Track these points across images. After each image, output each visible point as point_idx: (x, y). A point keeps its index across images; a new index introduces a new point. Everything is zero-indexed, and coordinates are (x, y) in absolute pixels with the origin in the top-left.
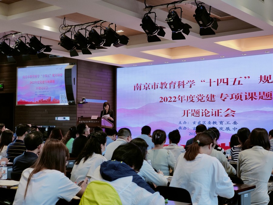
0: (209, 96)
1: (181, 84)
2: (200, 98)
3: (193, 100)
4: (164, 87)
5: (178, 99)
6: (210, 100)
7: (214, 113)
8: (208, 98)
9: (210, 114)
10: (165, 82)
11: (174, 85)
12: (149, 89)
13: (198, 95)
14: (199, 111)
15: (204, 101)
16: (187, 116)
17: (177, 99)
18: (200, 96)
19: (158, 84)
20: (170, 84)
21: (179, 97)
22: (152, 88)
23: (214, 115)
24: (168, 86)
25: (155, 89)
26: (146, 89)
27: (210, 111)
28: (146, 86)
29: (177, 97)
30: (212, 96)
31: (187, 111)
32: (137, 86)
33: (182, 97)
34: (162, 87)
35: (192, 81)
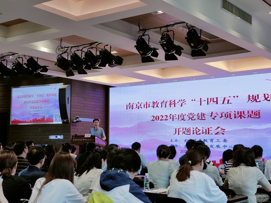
0: (200, 115)
1: (173, 103)
2: (191, 116)
3: (184, 118)
4: (155, 106)
5: (170, 117)
6: (201, 119)
7: (204, 131)
8: (199, 116)
9: (201, 132)
10: (157, 102)
11: (166, 104)
12: (141, 108)
13: (189, 114)
14: (190, 129)
15: (195, 120)
16: (179, 134)
17: (168, 118)
18: (191, 115)
19: (149, 103)
20: (161, 103)
21: (171, 116)
22: (144, 107)
23: (205, 133)
24: (160, 105)
25: (147, 108)
26: (138, 108)
27: (201, 129)
28: (139, 105)
29: (168, 116)
30: (203, 114)
31: (179, 129)
32: (130, 105)
33: (173, 116)
34: (154, 106)
35: (183, 100)
